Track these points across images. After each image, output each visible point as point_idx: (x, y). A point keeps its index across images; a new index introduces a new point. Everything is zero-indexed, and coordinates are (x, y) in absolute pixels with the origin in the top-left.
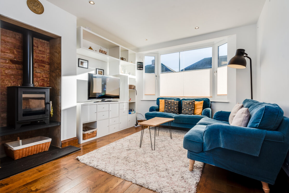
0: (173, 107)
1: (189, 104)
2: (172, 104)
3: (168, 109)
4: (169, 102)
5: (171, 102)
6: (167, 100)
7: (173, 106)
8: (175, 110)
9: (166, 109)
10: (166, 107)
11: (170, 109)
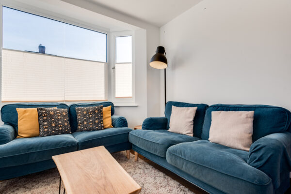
0: (60, 122)
1: (94, 112)
2: (59, 116)
3: (51, 127)
4: (52, 113)
5: (54, 112)
6: (45, 110)
7: (60, 120)
8: (66, 127)
9: (46, 128)
10: (45, 123)
11: (55, 126)
